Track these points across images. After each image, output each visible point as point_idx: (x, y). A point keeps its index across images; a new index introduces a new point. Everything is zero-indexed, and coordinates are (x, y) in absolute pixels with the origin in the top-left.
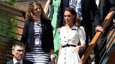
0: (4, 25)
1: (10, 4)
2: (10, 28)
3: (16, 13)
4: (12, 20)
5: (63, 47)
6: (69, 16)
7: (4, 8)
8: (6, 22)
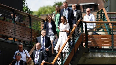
0: (35, 25)
1: (38, 16)
2: (38, 26)
3: (40, 20)
4: (38, 23)
5: (61, 32)
6: (63, 19)
7: (35, 18)
8: (36, 24)
